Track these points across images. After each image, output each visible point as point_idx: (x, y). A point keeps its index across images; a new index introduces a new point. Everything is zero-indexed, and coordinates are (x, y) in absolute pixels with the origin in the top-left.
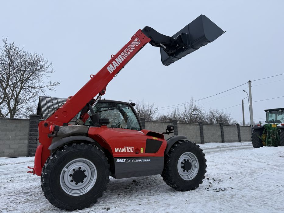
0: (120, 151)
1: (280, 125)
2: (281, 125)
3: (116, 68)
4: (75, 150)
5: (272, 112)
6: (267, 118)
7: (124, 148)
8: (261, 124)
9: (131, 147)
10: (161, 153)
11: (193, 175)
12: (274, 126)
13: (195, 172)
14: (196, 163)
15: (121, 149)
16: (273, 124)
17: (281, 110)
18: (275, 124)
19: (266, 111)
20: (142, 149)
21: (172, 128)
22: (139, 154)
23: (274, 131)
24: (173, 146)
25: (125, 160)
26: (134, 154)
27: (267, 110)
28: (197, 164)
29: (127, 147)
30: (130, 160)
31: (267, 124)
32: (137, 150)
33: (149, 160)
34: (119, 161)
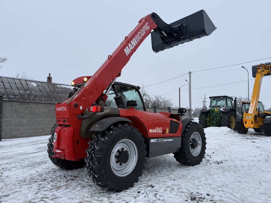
0: (153, 132)
1: (221, 109)
2: (223, 109)
3: (131, 50)
4: (122, 131)
5: (215, 99)
6: (211, 103)
7: (155, 129)
8: (207, 108)
9: (160, 128)
10: (179, 133)
11: (198, 151)
12: (216, 110)
13: (199, 149)
15: (153, 130)
16: (216, 108)
17: (222, 98)
18: (218, 108)
19: (210, 98)
20: (167, 129)
21: (184, 111)
22: (166, 134)
23: (216, 114)
24: (186, 127)
25: (156, 140)
26: (162, 134)
27: (212, 97)
28: (200, 142)
29: (158, 128)
30: (160, 140)
31: (211, 109)
32: (164, 131)
33: (172, 140)
34: (152, 141)
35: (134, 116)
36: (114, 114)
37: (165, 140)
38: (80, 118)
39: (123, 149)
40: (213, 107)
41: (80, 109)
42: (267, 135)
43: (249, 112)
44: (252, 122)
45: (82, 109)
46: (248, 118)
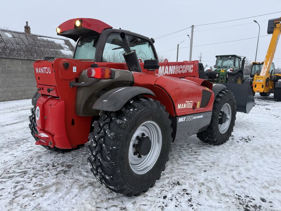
0: (182, 107)
1: (229, 70)
2: (230, 70)
4: (147, 109)
5: (222, 58)
6: (217, 62)
7: (185, 103)
8: (212, 69)
9: (191, 102)
11: (225, 128)
12: (222, 71)
13: (226, 125)
14: (229, 115)
15: (183, 104)
16: (222, 69)
17: (230, 57)
18: (224, 69)
19: (217, 57)
20: (199, 103)
21: (217, 75)
22: (196, 110)
23: (222, 76)
25: (185, 118)
26: (192, 110)
27: (219, 56)
28: (229, 117)
29: (188, 102)
30: (189, 118)
31: (216, 70)
32: (195, 105)
34: (181, 120)
35: (156, 85)
36: (126, 81)
37: (195, 118)
38: (74, 86)
39: (143, 134)
40: (219, 67)
41: (74, 71)
42: (276, 100)
43: (261, 74)
44: (263, 85)
45: (76, 71)
46: (259, 81)
